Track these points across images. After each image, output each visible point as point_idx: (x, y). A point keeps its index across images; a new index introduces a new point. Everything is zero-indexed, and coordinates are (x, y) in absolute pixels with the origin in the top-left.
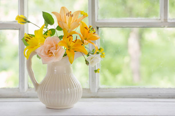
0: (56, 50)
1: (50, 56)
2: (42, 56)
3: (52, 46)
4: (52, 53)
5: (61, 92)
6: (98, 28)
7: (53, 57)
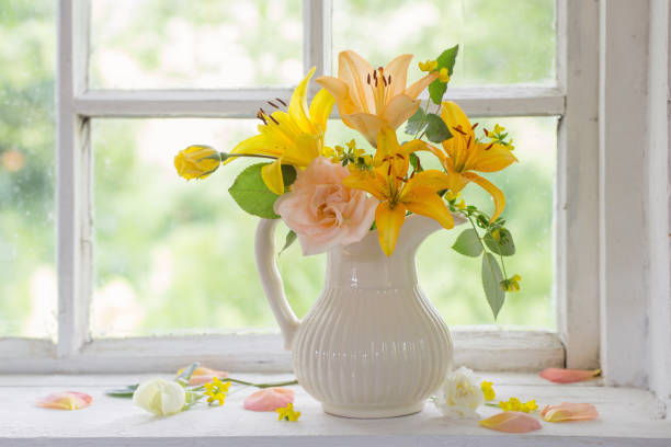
0: (348, 201)
1: (329, 225)
2: (301, 226)
3: (334, 190)
4: (333, 214)
5: (377, 354)
6: (86, 120)
7: (338, 228)
